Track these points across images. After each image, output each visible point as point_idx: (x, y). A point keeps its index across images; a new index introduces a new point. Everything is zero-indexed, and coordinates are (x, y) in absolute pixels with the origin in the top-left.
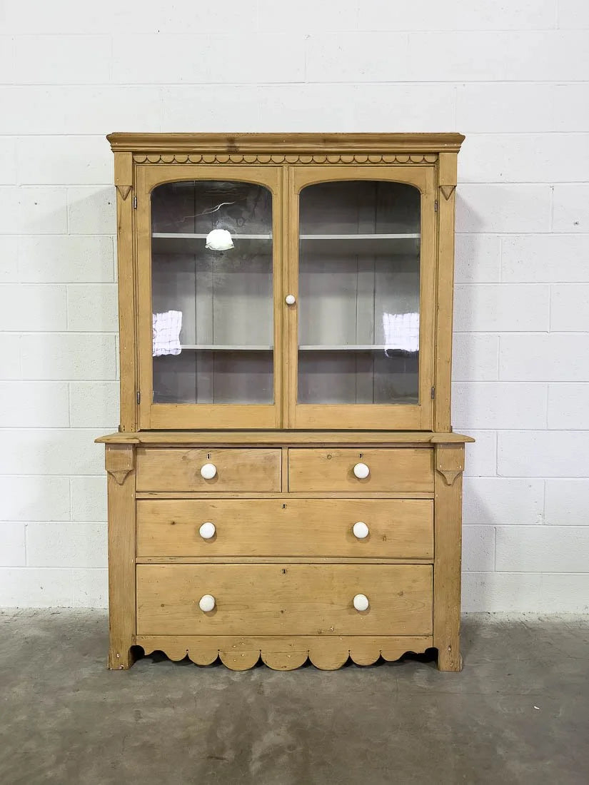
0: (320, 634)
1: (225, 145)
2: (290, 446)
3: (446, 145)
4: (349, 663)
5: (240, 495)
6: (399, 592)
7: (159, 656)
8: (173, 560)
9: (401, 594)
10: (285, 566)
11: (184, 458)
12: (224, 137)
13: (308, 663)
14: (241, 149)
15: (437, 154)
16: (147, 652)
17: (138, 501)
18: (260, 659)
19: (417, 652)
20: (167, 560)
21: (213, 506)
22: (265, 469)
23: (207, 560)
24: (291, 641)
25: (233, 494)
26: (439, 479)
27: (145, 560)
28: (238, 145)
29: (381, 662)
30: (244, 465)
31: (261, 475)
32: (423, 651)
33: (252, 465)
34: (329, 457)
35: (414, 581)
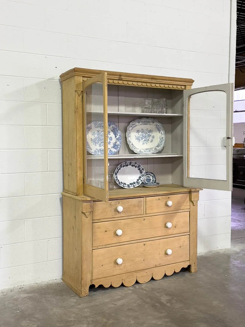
0: (156, 266)
1: (118, 77)
2: (147, 196)
3: (188, 83)
4: (165, 276)
5: (130, 217)
6: (179, 246)
7: (101, 287)
8: (106, 246)
9: (180, 247)
10: (144, 243)
11: (110, 204)
12: (118, 74)
13: (153, 279)
14: (123, 79)
15: (185, 86)
16: (96, 286)
17: (93, 224)
18: (137, 280)
19: (185, 267)
20: (104, 246)
21: (120, 223)
22: (138, 206)
23: (118, 244)
24: (147, 271)
25: (127, 217)
26: (191, 204)
27: (96, 248)
28: (122, 77)
29: (175, 273)
30: (131, 205)
31: (137, 208)
32: (187, 267)
33: (134, 205)
34: (159, 199)
35: (184, 241)
